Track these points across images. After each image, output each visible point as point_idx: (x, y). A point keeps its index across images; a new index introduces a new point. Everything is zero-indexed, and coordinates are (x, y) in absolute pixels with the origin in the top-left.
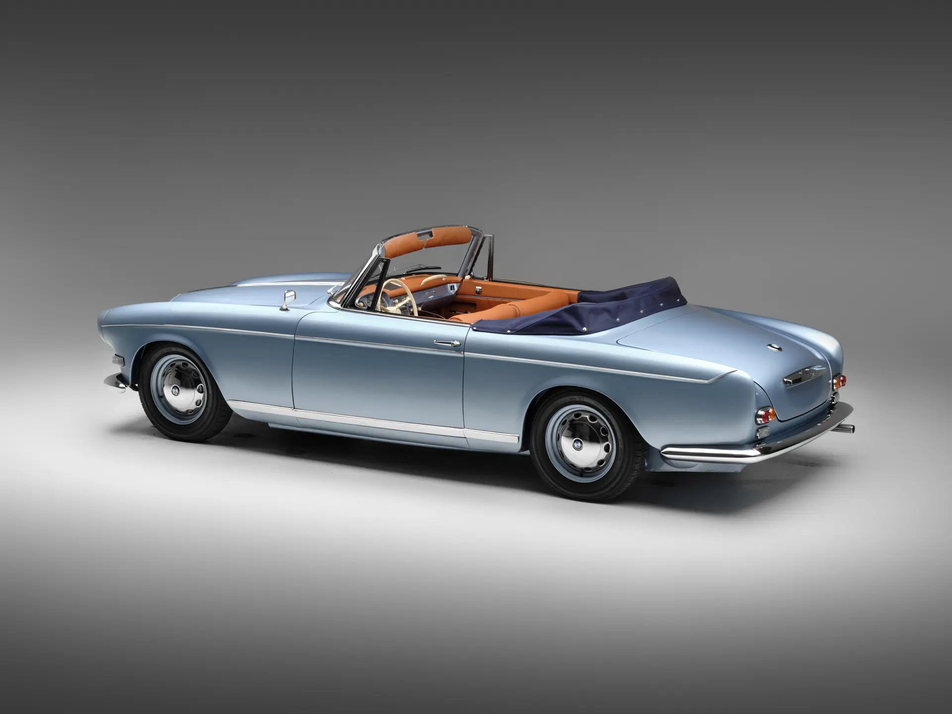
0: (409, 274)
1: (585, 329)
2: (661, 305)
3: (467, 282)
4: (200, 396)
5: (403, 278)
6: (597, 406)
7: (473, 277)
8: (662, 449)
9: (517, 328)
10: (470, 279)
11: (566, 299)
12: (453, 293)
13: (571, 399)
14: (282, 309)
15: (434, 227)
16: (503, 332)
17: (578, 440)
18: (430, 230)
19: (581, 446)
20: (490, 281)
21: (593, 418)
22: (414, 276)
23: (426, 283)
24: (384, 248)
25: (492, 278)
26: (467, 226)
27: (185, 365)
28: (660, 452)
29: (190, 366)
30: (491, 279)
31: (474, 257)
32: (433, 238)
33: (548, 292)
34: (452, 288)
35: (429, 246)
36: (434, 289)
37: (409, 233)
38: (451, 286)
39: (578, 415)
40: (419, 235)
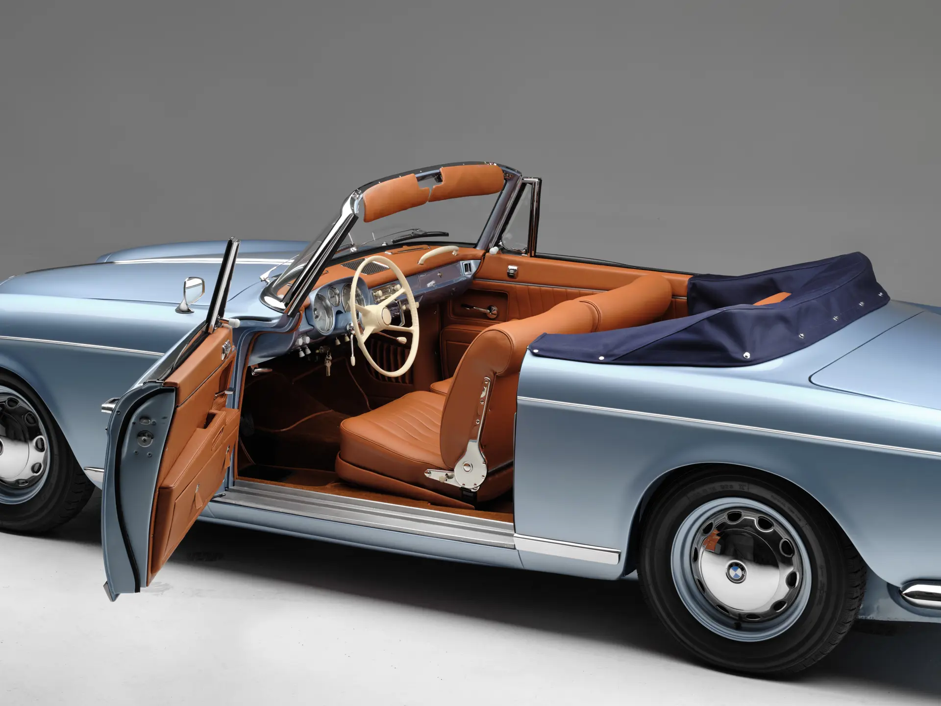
0: (396, 245)
1: (747, 355)
2: (861, 304)
3: (493, 257)
4: (38, 457)
5: (388, 253)
6: (775, 502)
7: (503, 250)
8: (906, 588)
9: (616, 352)
10: (498, 253)
11: (667, 288)
12: (470, 276)
13: (722, 487)
14: (180, 311)
15: (444, 166)
16: (591, 359)
17: (737, 565)
18: (437, 171)
19: (743, 576)
20: (531, 256)
21: (765, 523)
22: (405, 248)
23: (428, 260)
24: (362, 203)
25: (535, 252)
26: (495, 164)
27: (11, 403)
28: (900, 592)
29: (21, 403)
30: (533, 252)
31: (505, 217)
32: (443, 183)
33: (635, 277)
34: (468, 267)
35: (435, 198)
36: (439, 270)
37: (403, 174)
38: (466, 265)
39: (734, 515)
40: (420, 179)
